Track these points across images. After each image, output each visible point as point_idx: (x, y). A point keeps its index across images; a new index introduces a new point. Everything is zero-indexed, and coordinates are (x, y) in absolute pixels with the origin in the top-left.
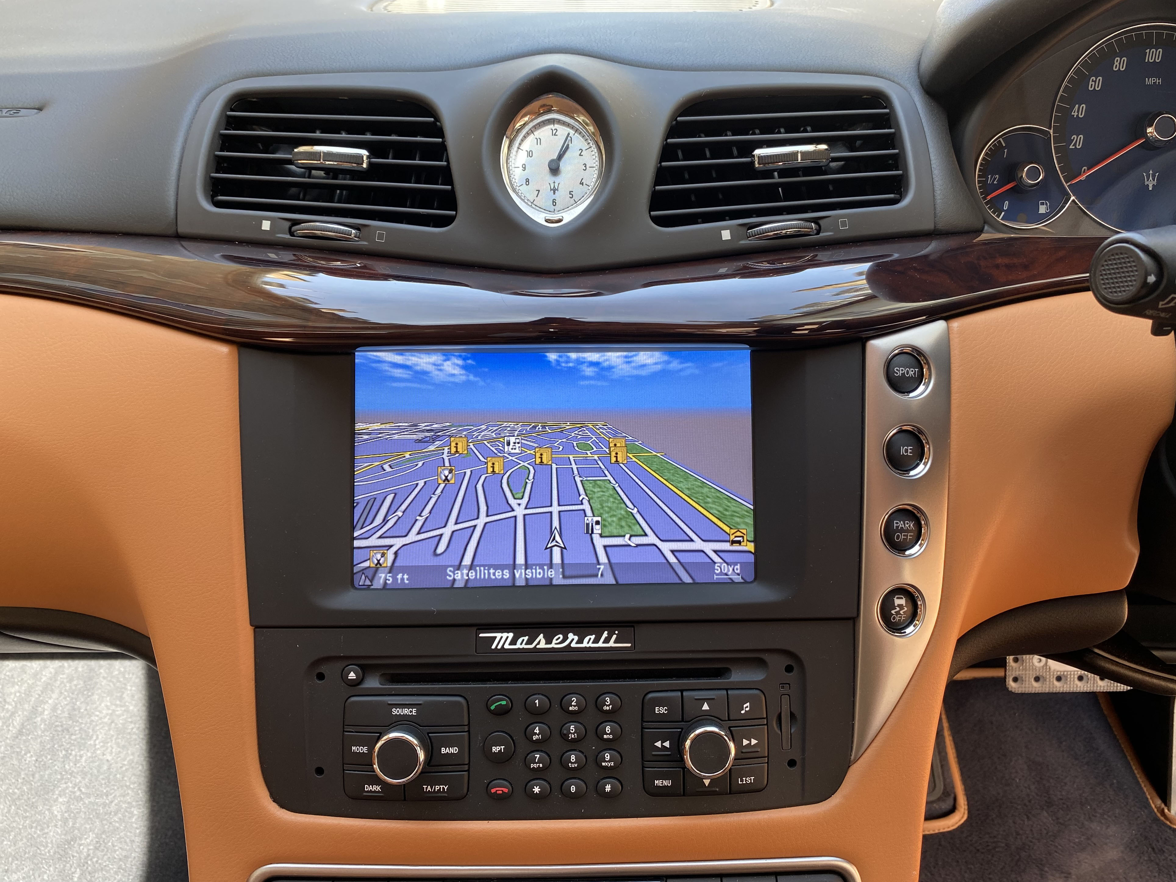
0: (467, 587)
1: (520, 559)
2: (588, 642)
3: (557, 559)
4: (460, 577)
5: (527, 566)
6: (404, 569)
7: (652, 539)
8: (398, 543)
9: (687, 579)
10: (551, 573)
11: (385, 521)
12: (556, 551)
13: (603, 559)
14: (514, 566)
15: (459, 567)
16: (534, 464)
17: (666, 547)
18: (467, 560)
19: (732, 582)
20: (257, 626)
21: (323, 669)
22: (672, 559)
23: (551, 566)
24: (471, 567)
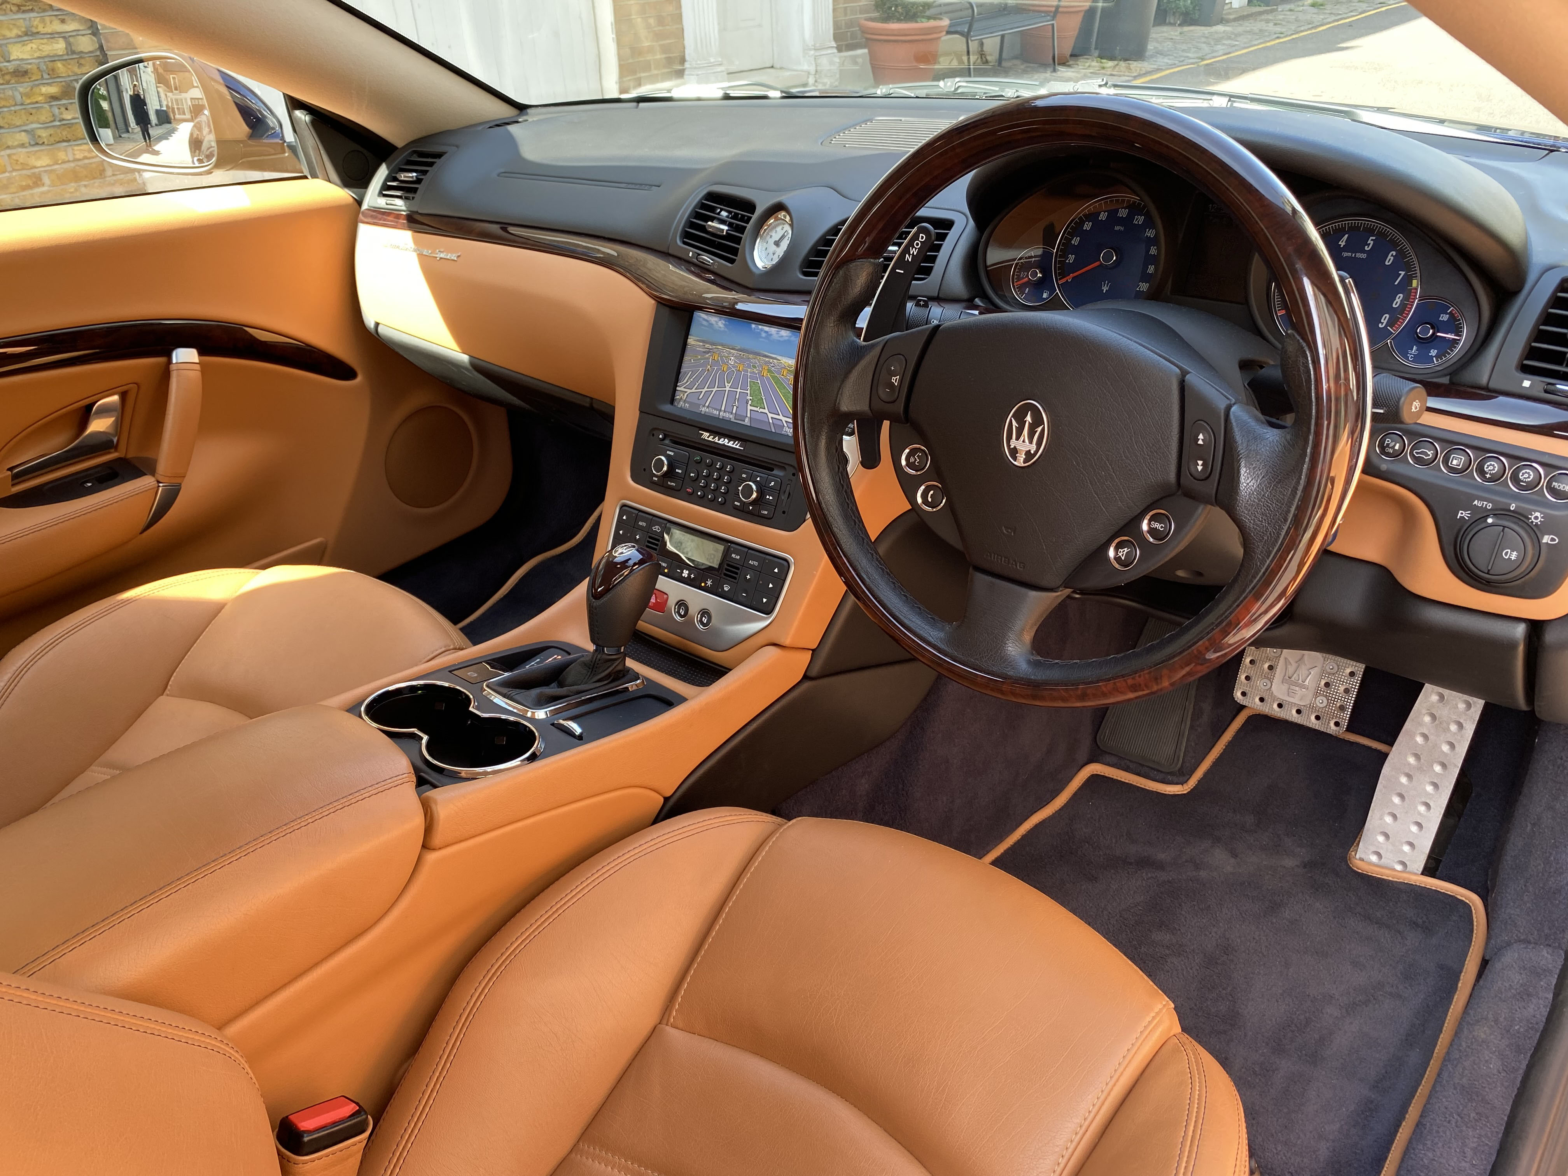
0: (705, 416)
1: (723, 409)
2: (731, 444)
3: (734, 411)
4: (704, 410)
5: (725, 411)
6: (688, 403)
7: (766, 411)
8: (689, 391)
9: (773, 431)
10: (731, 416)
11: (687, 382)
12: (735, 407)
13: (749, 415)
14: (720, 410)
15: (704, 406)
16: (736, 370)
17: (770, 415)
18: (707, 404)
19: (788, 435)
20: (641, 412)
21: (654, 432)
22: (771, 421)
23: (732, 413)
24: (708, 407)
